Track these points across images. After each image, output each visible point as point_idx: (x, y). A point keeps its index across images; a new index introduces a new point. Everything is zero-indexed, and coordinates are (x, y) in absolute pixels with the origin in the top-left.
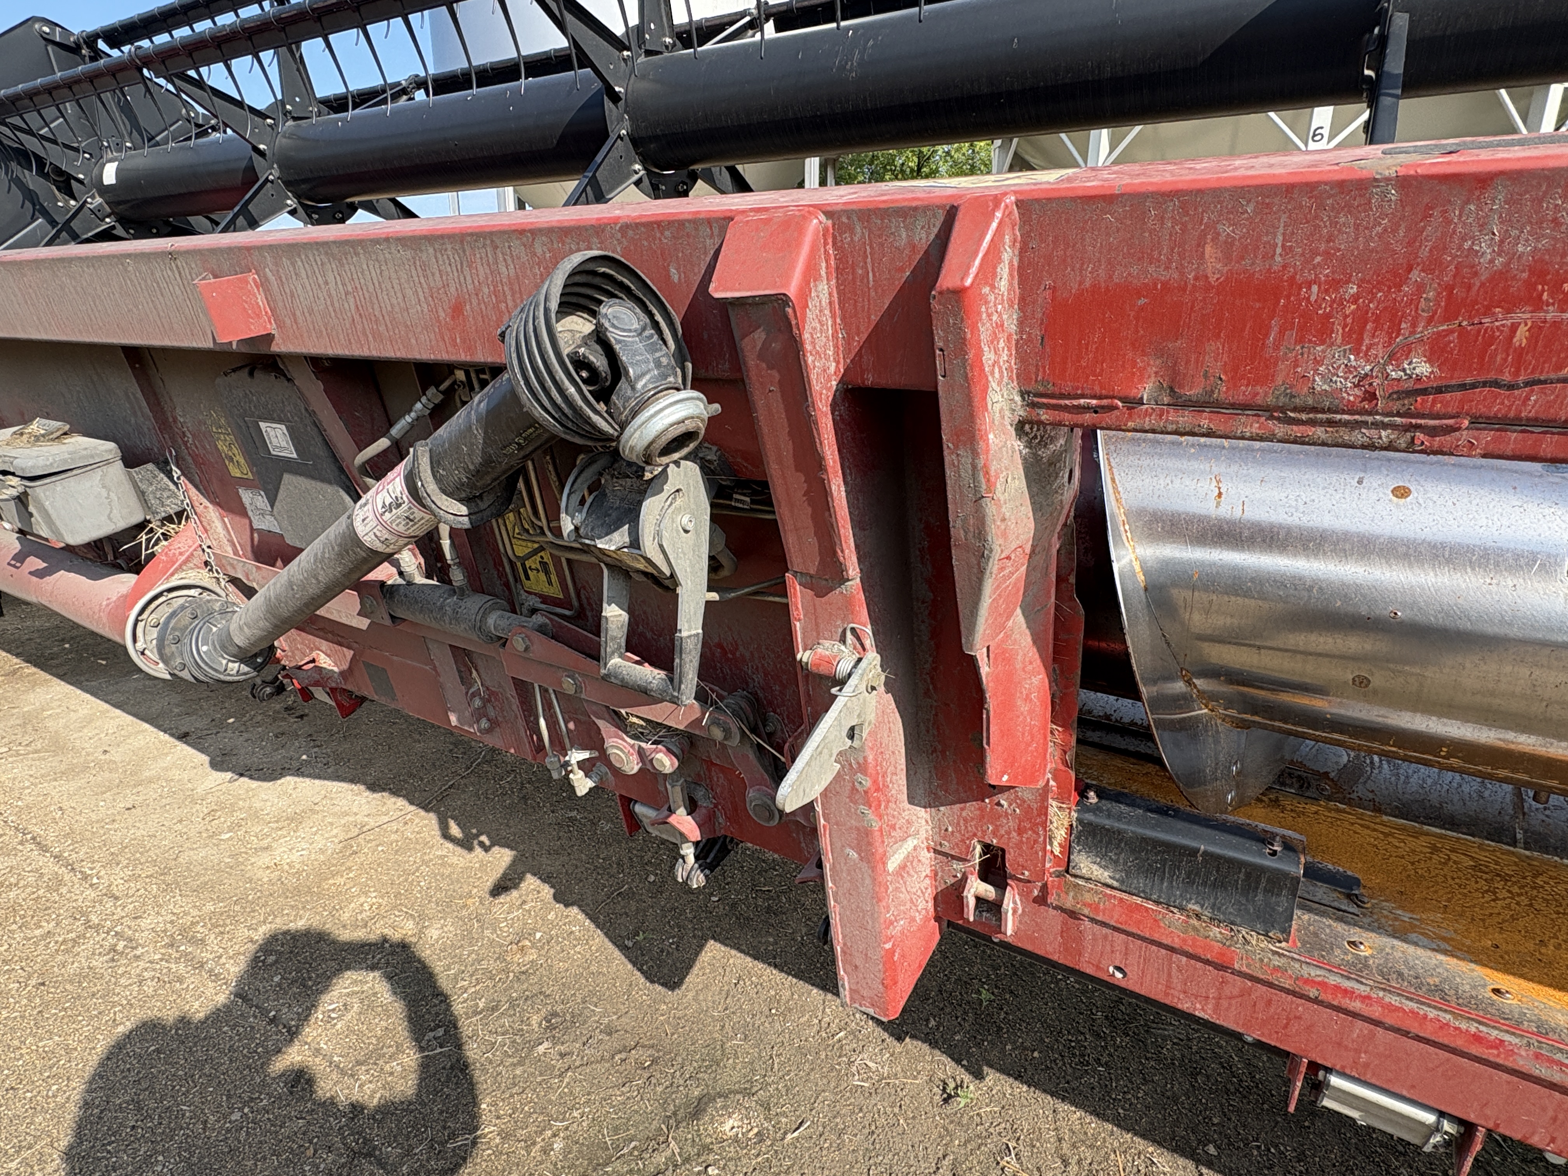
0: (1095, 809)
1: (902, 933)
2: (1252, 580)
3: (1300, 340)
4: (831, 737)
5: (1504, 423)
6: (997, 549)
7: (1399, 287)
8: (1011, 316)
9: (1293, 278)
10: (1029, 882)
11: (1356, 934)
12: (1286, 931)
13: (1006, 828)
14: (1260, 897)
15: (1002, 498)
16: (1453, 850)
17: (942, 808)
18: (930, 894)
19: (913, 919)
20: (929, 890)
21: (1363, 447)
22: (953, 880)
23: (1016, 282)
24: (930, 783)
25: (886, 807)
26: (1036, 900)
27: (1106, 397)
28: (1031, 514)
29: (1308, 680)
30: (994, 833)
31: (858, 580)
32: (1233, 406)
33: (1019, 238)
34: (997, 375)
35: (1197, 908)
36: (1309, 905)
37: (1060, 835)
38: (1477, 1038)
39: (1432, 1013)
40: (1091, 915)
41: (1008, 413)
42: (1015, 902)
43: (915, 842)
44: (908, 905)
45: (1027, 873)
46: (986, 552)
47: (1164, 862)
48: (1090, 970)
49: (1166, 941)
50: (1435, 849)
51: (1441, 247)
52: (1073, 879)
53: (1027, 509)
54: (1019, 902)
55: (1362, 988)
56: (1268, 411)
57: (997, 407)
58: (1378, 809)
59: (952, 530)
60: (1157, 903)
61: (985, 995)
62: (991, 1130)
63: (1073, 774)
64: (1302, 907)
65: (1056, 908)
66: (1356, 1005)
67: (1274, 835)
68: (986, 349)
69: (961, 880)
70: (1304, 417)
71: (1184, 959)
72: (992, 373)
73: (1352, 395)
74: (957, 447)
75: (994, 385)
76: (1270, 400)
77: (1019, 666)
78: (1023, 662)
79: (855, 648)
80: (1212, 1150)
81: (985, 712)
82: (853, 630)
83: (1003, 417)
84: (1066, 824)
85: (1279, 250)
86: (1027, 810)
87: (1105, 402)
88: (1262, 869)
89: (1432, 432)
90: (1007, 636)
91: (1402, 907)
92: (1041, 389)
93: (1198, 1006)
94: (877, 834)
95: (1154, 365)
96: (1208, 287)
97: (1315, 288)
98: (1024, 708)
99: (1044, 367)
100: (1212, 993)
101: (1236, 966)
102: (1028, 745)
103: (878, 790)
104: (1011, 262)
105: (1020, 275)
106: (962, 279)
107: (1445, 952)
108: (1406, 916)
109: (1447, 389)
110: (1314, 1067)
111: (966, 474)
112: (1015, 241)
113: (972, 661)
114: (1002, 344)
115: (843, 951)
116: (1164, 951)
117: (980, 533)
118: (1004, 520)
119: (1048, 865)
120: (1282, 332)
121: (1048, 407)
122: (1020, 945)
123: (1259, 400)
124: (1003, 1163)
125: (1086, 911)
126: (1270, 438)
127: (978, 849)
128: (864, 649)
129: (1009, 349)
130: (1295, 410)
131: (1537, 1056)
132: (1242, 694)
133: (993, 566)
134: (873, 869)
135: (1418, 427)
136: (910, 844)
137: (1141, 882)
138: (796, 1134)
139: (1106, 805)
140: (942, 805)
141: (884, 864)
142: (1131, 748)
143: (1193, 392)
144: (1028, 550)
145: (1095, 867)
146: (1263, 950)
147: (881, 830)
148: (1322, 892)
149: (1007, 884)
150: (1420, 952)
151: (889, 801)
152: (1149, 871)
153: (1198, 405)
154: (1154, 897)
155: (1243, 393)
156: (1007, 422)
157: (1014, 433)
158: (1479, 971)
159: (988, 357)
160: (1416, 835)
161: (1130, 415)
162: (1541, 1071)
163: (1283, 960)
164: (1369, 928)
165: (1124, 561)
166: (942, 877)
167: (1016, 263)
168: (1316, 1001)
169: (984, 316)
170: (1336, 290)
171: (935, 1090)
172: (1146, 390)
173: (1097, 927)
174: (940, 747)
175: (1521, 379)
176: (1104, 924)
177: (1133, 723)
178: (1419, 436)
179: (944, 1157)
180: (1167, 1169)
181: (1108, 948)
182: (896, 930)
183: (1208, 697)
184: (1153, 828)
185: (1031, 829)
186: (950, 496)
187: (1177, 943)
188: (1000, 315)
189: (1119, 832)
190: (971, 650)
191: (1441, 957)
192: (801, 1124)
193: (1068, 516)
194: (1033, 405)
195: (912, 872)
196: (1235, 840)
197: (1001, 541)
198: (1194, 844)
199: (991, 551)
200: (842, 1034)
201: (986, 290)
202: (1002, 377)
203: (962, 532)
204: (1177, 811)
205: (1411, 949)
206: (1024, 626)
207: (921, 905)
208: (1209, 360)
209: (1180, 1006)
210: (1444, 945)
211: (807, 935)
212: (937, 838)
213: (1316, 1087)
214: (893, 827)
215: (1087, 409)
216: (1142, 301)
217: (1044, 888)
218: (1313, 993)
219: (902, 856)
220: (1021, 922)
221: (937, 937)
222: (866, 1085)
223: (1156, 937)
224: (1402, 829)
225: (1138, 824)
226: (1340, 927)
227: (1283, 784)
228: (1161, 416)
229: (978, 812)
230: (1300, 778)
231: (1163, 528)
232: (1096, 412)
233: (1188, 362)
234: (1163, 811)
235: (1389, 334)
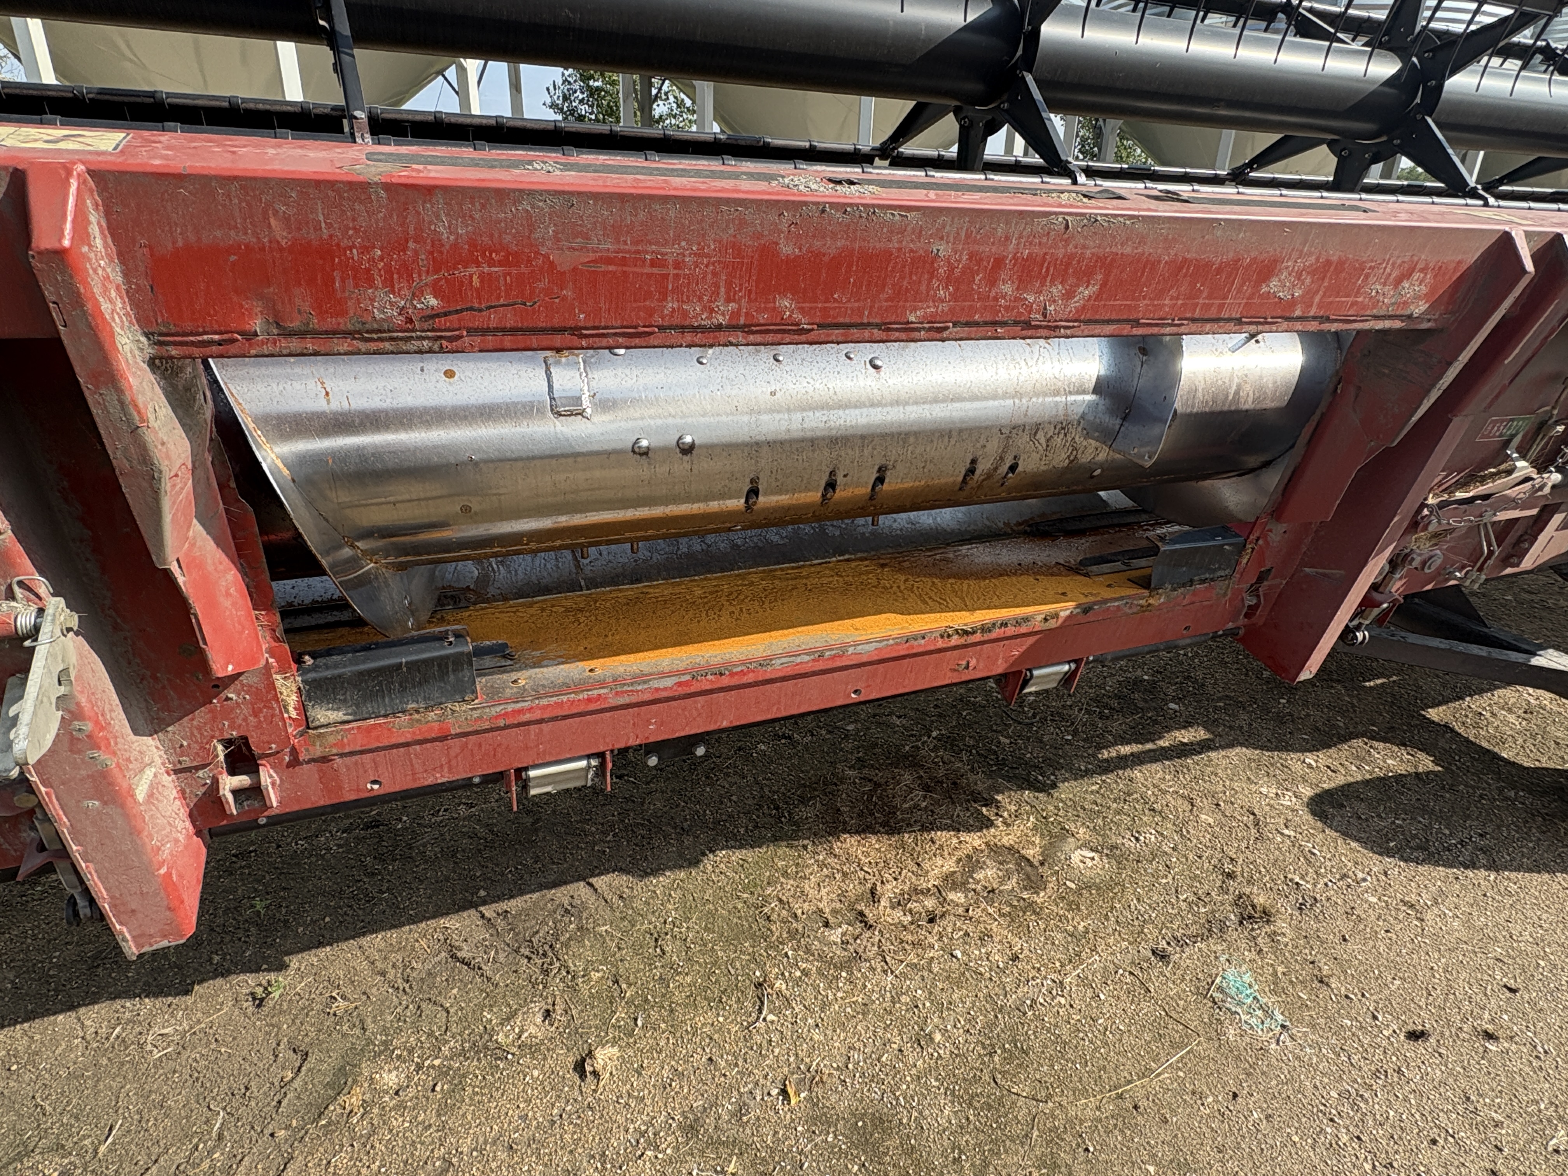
0: (314, 668)
1: (172, 855)
2: (373, 454)
3: (356, 286)
4: (46, 685)
5: (484, 331)
6: (164, 469)
7: (404, 251)
8: (114, 270)
9: (338, 245)
10: (278, 752)
11: (514, 676)
12: (474, 692)
13: (242, 716)
14: (452, 677)
15: (156, 425)
16: (553, 606)
17: (169, 729)
18: (183, 813)
19: (177, 841)
20: (182, 810)
21: (416, 352)
22: (203, 790)
23: (109, 240)
24: (149, 710)
25: (116, 744)
26: (289, 765)
27: (227, 332)
28: (184, 435)
29: (435, 520)
30: (232, 727)
31: (10, 532)
32: (326, 332)
33: (100, 202)
34: (117, 320)
35: (414, 705)
36: (482, 672)
37: (292, 700)
38: (589, 700)
39: (565, 698)
40: (340, 751)
41: (137, 352)
42: (271, 777)
43: (153, 770)
44: (168, 829)
45: (273, 746)
46: (156, 475)
47: (380, 684)
48: (353, 797)
49: (402, 740)
50: (543, 610)
51: (419, 228)
52: (314, 732)
53: (179, 431)
54: (274, 775)
55: (526, 704)
56: (350, 334)
57: (127, 348)
58: (506, 599)
59: (114, 461)
60: (386, 716)
61: (259, 905)
62: (313, 996)
63: (287, 646)
64: (479, 675)
65: (308, 762)
66: (527, 717)
67: (447, 632)
68: (101, 300)
69: (212, 783)
70: (375, 336)
71: (418, 747)
72: (114, 320)
73: (399, 320)
74: (97, 387)
75: (118, 330)
76: (350, 327)
77: (211, 568)
78: (214, 564)
79: (28, 600)
80: (482, 893)
81: (192, 617)
82: (21, 584)
83: (134, 357)
84: (294, 689)
85: (323, 225)
86: (257, 694)
87: (225, 336)
88: (447, 657)
89: (450, 339)
90: (193, 545)
91: (534, 650)
92: (164, 330)
93: (438, 775)
94: (116, 771)
95: (258, 307)
96: (281, 249)
97: (355, 251)
98: (227, 603)
99: (161, 312)
100: (444, 760)
101: (453, 732)
102: (242, 632)
103: (102, 729)
104: (99, 223)
105: (112, 235)
106: (60, 241)
107: (563, 663)
108: (538, 653)
109: (449, 313)
110: (519, 771)
111: (114, 410)
112: (97, 205)
113: (167, 575)
114: (113, 294)
115: (113, 906)
116: (402, 750)
117: (145, 459)
118: (163, 444)
119: (290, 730)
120: (343, 281)
121: (175, 344)
122: (287, 810)
123: (342, 327)
124: (332, 1012)
125: (334, 751)
126: (358, 353)
127: (220, 747)
128: (40, 599)
129: (122, 298)
130: (367, 332)
131: (617, 693)
132: (392, 544)
133: (166, 485)
134: (123, 806)
135: (441, 337)
136: (149, 773)
137: (369, 707)
138: (110, 1140)
139: (321, 661)
140: (169, 725)
141: (133, 796)
142: (321, 622)
143: (295, 324)
144: (190, 466)
145: (329, 713)
146: (465, 711)
147: (118, 765)
148: (488, 661)
149: (258, 766)
150: (550, 669)
151: (116, 737)
152: (371, 696)
153: (302, 334)
154: (382, 713)
155: (331, 323)
156: (139, 359)
157: (148, 369)
158: (580, 664)
159: (105, 306)
160: (531, 605)
161: (250, 345)
162: (621, 701)
163: (479, 711)
164: (520, 669)
165: (269, 460)
166: (191, 792)
167: (104, 225)
168: (506, 727)
169: (91, 271)
170: (368, 253)
171: (245, 1005)
172: (257, 325)
173: (347, 760)
174: (148, 673)
175: (483, 306)
176: (352, 754)
177: (314, 602)
178: (445, 343)
179: (278, 1045)
180: (458, 925)
181: (361, 771)
182: (165, 854)
183: (370, 554)
184: (364, 662)
185: (265, 707)
186: (102, 432)
187: (409, 738)
188: (104, 269)
189: (340, 676)
190: (165, 564)
191: (562, 667)
192: (111, 1130)
193: (211, 431)
194: (161, 344)
195: (160, 798)
196: (423, 646)
197: (166, 463)
198: (398, 660)
199: (161, 472)
200: (118, 1029)
201: (85, 249)
202: (122, 321)
203: (125, 461)
204: (377, 644)
205: (545, 670)
206: (204, 533)
207: (180, 826)
208: (298, 301)
209: (426, 783)
210: (560, 660)
211: (16, 977)
212: (174, 758)
213: (525, 785)
214: (128, 760)
215: (211, 343)
216: (233, 258)
217: (294, 752)
218: (501, 723)
219: (146, 786)
220: (281, 788)
221: (204, 851)
222: (169, 1050)
223: (393, 741)
224: (522, 605)
225: (351, 664)
226: (505, 676)
227: (443, 605)
228: (275, 343)
229: (209, 715)
230: (452, 597)
231: (290, 428)
232: (220, 345)
233: (283, 303)
234: (367, 648)
235: (408, 281)
